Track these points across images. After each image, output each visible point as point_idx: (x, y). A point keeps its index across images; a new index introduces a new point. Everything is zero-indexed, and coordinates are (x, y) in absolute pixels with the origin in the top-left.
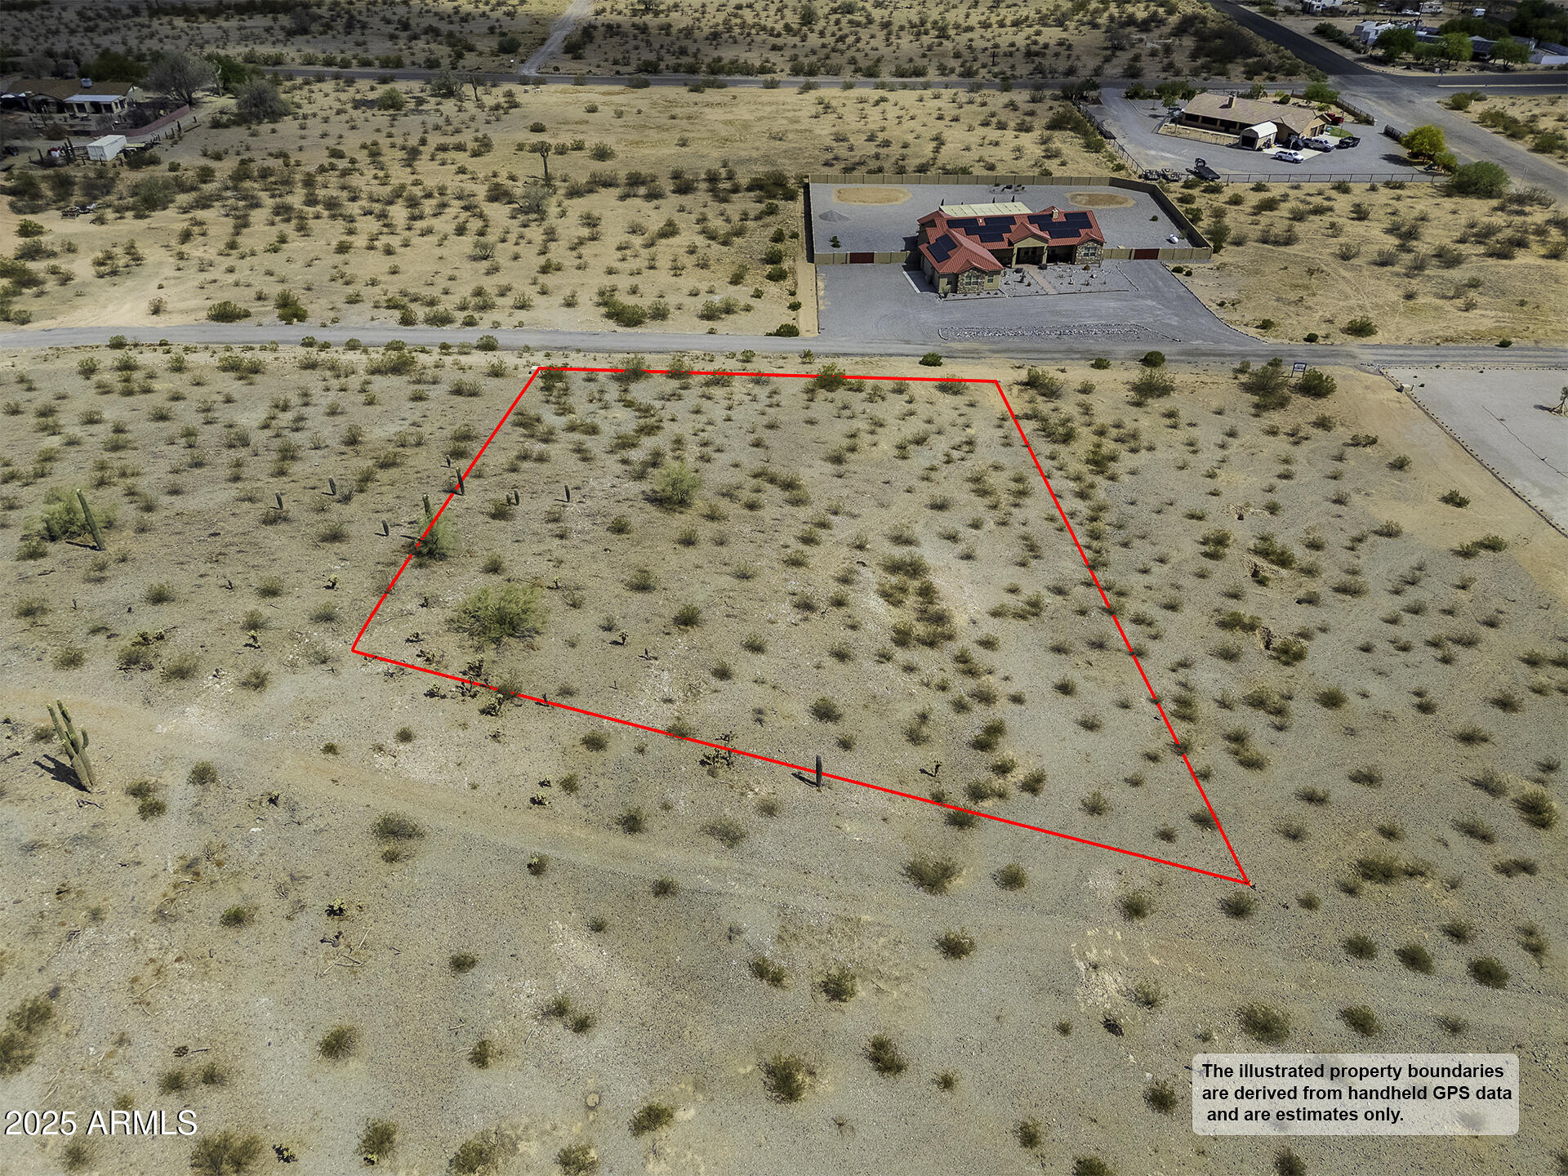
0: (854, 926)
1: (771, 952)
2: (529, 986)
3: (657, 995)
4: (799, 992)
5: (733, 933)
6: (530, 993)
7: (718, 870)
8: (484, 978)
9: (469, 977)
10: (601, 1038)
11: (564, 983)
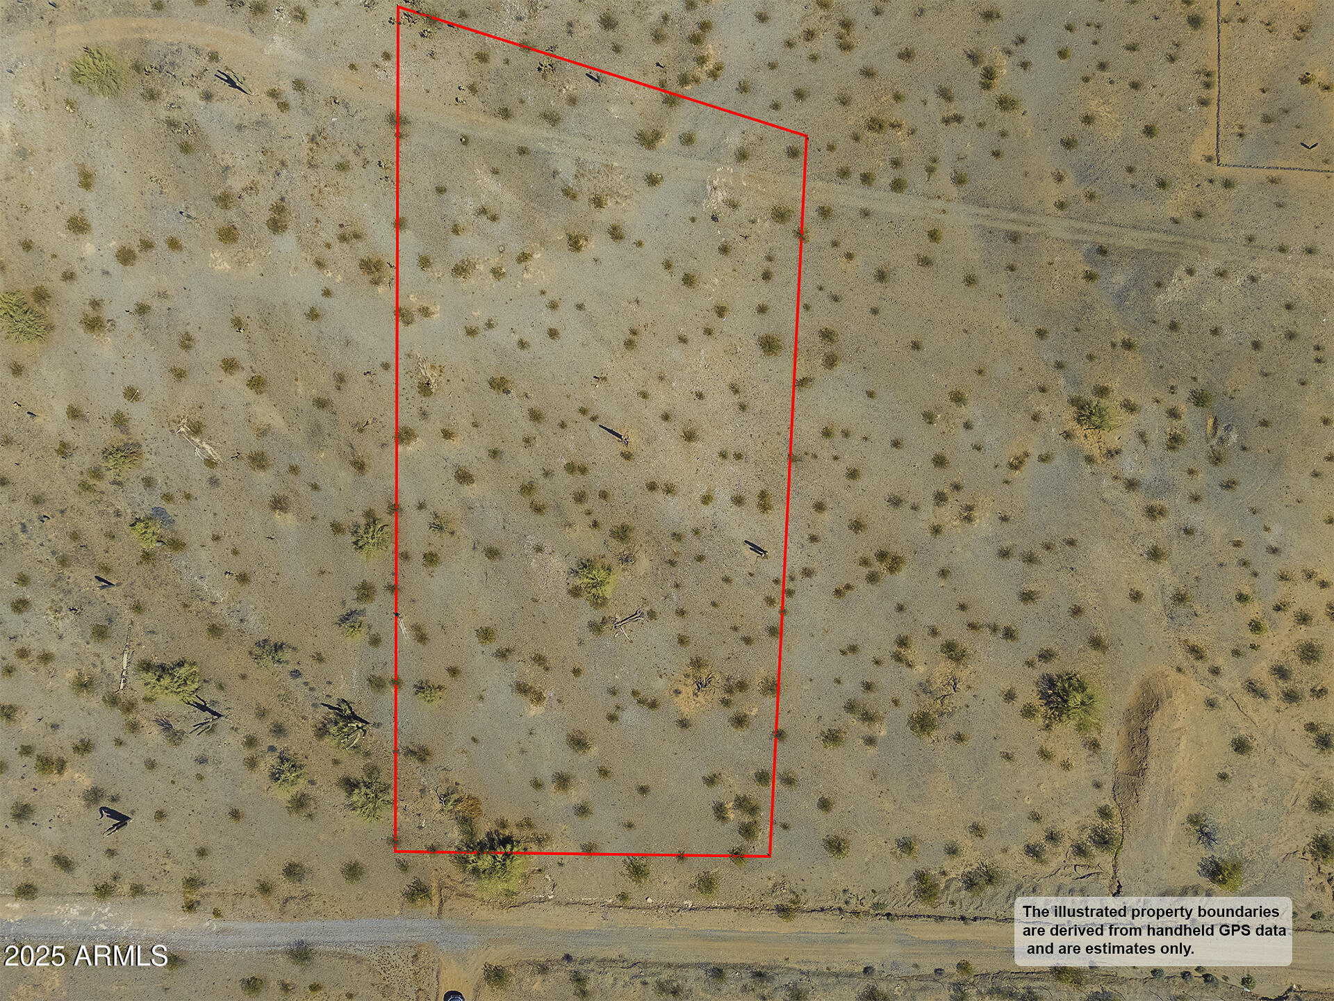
0: (610, 168)
1: (572, 183)
2: (470, 201)
3: (524, 204)
4: (583, 203)
5: (555, 173)
6: (471, 205)
7: (548, 139)
8: (452, 197)
9: (445, 196)
10: (503, 223)
11: (485, 200)
